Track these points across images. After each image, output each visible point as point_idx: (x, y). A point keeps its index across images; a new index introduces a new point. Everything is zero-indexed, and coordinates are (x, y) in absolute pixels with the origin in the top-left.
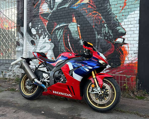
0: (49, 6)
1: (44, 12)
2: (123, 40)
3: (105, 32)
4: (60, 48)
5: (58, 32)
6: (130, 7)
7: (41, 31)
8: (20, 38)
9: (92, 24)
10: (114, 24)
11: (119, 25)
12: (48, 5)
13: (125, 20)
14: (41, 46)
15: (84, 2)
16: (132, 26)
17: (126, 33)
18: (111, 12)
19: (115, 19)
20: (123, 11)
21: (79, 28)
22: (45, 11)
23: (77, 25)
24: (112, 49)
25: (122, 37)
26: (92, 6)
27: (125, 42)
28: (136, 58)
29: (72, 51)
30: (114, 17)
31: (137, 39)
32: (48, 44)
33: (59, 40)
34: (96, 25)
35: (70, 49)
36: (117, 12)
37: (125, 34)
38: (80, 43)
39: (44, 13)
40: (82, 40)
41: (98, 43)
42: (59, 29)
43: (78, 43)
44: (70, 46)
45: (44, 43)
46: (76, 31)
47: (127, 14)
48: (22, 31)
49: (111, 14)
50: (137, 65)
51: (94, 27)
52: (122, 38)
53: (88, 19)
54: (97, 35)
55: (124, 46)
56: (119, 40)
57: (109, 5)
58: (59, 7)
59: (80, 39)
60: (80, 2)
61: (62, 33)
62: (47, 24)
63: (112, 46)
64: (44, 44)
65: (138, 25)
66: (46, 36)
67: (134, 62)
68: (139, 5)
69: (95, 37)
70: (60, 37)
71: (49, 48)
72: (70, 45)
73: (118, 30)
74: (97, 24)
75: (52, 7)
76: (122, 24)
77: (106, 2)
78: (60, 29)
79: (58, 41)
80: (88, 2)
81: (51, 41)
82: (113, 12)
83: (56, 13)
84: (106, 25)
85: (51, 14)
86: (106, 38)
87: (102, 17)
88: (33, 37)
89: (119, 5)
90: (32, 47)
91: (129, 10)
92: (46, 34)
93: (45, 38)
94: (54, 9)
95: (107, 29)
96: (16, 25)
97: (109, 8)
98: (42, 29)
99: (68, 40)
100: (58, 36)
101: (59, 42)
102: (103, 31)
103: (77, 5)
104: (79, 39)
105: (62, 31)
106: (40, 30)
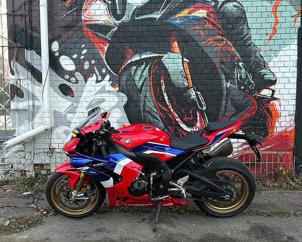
0: (109, 9)
1: (97, 22)
2: (271, 93)
3: (241, 77)
4: (142, 104)
5: (136, 70)
6: (283, 36)
7: (90, 64)
8: (22, 77)
9: (215, 60)
10: (256, 63)
11: (265, 65)
12: (108, 7)
13: (275, 59)
14: (92, 98)
15: (196, 15)
16: (286, 70)
17: (276, 80)
18: (250, 42)
19: (257, 55)
20: (271, 42)
21: (186, 65)
22: (98, 18)
23: (183, 60)
24: (253, 107)
25: (271, 87)
26: (213, 24)
27: (275, 96)
28: (293, 122)
29: (172, 110)
30: (256, 51)
31: (295, 91)
32: (111, 95)
33: (139, 87)
34: (222, 63)
35: (166, 106)
36: (262, 43)
37: (274, 82)
38: (190, 96)
39: (96, 24)
40: (194, 89)
41: (227, 95)
42: (138, 63)
43: (185, 94)
44: (167, 100)
45: (100, 92)
46: (181, 72)
47: (277, 48)
48: (29, 61)
49: (250, 45)
50: (293, 135)
51: (218, 66)
52: (270, 89)
53: (206, 50)
54: (225, 81)
55: (273, 103)
56: (266, 92)
57: (246, 27)
58: (138, 16)
59: (190, 87)
60: (188, 14)
61: (146, 73)
62: (106, 49)
63: (252, 103)
64: (99, 95)
65: (295, 69)
66: (103, 76)
67: (288, 130)
68: (296, 36)
69: (221, 84)
70: (141, 82)
71: (113, 104)
72: (166, 98)
73: (264, 75)
74: (224, 60)
75: (118, 12)
76: (271, 64)
77: (242, 22)
78: (142, 64)
79: (136, 90)
80: (206, 16)
81: (118, 89)
82: (253, 41)
83: (131, 29)
84: (243, 65)
85: (117, 28)
86: (243, 87)
87: (233, 49)
88: (67, 77)
89: (264, 31)
90: (65, 100)
91: (281, 42)
92: (104, 71)
93: (101, 81)
94: (123, 19)
95: (243, 71)
96: (6, 43)
97: (247, 34)
98: (94, 59)
99: (163, 88)
100: (137, 78)
101: (140, 91)
102: (236, 75)
103: (181, 18)
104: (188, 88)
105: (147, 68)
106: (87, 63)
